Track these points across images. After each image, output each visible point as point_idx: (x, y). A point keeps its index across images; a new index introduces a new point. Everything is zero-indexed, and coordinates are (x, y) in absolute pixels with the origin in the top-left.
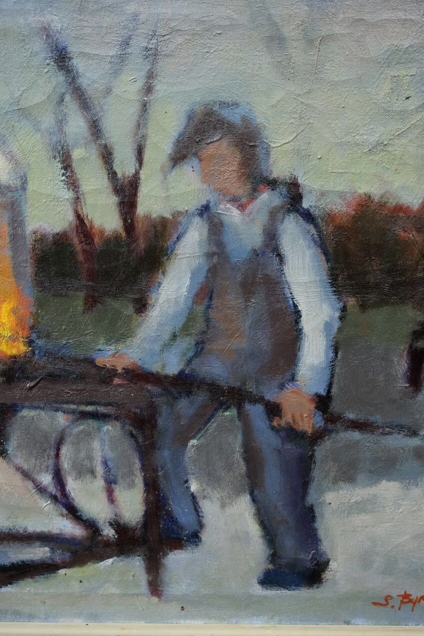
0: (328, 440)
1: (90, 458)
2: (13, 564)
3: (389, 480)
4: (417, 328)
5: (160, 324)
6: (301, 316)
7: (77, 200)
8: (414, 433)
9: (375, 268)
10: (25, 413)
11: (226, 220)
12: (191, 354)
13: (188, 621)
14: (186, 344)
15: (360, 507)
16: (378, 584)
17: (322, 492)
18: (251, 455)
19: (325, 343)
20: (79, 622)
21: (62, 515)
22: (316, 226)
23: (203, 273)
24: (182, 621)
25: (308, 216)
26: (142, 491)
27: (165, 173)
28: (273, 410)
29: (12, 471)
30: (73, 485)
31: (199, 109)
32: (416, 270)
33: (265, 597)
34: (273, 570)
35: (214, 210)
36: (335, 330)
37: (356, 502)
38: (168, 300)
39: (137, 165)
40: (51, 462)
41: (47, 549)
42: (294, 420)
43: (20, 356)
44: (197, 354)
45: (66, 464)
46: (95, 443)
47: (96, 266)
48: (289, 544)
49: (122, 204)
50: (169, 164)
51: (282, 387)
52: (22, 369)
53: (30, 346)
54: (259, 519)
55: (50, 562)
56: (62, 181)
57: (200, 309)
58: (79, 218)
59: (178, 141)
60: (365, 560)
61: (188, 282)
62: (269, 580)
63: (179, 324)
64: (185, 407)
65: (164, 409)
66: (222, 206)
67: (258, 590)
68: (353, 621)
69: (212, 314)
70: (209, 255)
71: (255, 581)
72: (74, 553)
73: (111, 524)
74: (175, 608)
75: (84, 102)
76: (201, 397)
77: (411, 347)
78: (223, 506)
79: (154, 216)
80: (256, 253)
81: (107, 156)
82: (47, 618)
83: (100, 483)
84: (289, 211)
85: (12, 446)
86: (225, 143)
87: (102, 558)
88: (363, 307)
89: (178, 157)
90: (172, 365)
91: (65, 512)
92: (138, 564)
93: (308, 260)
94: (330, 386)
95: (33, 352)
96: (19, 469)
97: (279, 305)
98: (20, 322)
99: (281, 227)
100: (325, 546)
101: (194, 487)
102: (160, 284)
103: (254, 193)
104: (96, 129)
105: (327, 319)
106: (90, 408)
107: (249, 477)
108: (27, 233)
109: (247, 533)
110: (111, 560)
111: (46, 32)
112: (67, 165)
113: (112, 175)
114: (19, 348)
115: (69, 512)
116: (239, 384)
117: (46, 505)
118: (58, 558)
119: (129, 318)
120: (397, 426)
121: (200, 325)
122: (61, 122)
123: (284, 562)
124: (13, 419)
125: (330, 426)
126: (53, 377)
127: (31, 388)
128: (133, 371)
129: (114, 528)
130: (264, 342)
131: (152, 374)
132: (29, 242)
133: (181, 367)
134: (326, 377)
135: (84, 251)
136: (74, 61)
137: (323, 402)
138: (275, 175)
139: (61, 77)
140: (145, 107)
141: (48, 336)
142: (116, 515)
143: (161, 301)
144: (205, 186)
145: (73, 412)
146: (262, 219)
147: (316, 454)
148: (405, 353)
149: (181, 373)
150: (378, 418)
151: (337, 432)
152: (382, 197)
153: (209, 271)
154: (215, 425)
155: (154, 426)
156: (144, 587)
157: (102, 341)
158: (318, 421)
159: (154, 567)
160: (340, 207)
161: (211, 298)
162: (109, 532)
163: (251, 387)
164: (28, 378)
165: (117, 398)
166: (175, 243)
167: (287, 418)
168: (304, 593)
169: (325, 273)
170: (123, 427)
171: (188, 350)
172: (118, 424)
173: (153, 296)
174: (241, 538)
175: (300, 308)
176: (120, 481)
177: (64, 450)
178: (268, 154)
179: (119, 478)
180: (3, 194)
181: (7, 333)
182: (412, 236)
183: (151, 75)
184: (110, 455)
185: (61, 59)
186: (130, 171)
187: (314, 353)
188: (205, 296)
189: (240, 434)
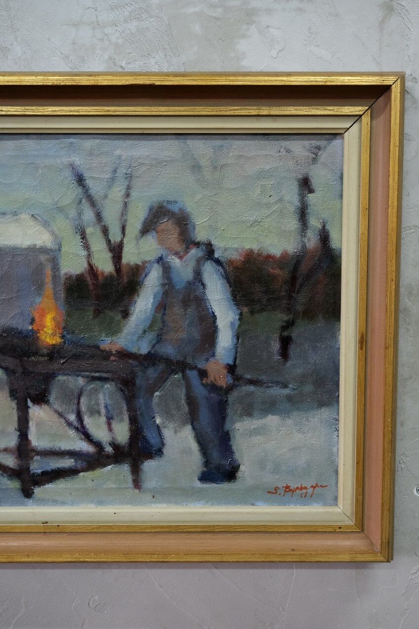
0: (236, 391)
1: (98, 404)
2: (53, 470)
3: (273, 415)
4: (284, 324)
5: (136, 325)
6: (216, 319)
7: (89, 255)
8: (285, 386)
9: (257, 290)
10: (60, 378)
11: (172, 265)
12: (154, 342)
13: (157, 505)
14: (151, 336)
15: (257, 432)
16: (270, 479)
17: (234, 422)
18: (191, 402)
19: (231, 334)
20: (92, 506)
21: (82, 439)
22: (223, 267)
23: (160, 295)
24: (153, 505)
25: (218, 262)
26: (128, 424)
27: (137, 239)
28: (203, 374)
29: (53, 413)
30: (87, 421)
31: (155, 205)
32: (280, 291)
33: (202, 489)
34: (207, 472)
35: (165, 260)
36: (237, 326)
37: (254, 429)
38: (141, 311)
39: (122, 236)
40: (75, 407)
41: (73, 460)
42: (215, 380)
43: (57, 345)
44: (158, 342)
45: (83, 408)
46: (100, 395)
47: (100, 292)
48: (215, 455)
49: (114, 257)
50: (139, 235)
51: (207, 360)
52: (58, 352)
53: (63, 339)
54: (197, 439)
55: (74, 468)
56: (81, 245)
57: (159, 315)
58: (91, 266)
59: (144, 222)
60: (261, 464)
61: (152, 300)
62: (205, 478)
63: (148, 325)
64: (152, 373)
65: (140, 374)
66: (169, 257)
67: (198, 484)
68: (256, 504)
69: (166, 318)
70: (163, 285)
71: (196, 478)
72: (89, 463)
73: (110, 444)
74: (148, 496)
75: (92, 203)
77: (281, 335)
78: (176, 432)
79: (132, 264)
80: (189, 283)
81: (105, 231)
82: (73, 504)
83: (103, 419)
84: (207, 259)
85: (52, 398)
86: (170, 222)
87: (105, 466)
88: (252, 313)
89: (145, 231)
90: (144, 348)
91: (83, 437)
92: (126, 468)
93: (219, 286)
94: (235, 359)
95: (65, 342)
96: (56, 411)
97: (204, 313)
98: (57, 325)
99: (203, 268)
100: (237, 456)
101: (158, 421)
102: (136, 301)
103: (187, 249)
104: (99, 217)
105: (232, 320)
106: (97, 374)
107: (190, 414)
108: (62, 275)
109: (190, 448)
110: (110, 467)
111: (72, 166)
112: (83, 236)
113: (108, 241)
114: (57, 340)
115: (85, 437)
116: (182, 359)
117: (72, 433)
118: (79, 466)
119: (119, 321)
120: (275, 382)
121: (159, 325)
122: (80, 214)
123: (212, 466)
124: (53, 381)
125: (236, 383)
126: (76, 357)
127: (63, 363)
128: (121, 352)
129: (112, 447)
130: (196, 334)
132: (62, 280)
133: (149, 349)
134: (233, 354)
135: (93, 284)
136: (87, 181)
137: (231, 369)
138: (198, 240)
139: (80, 190)
140: (126, 204)
141: (73, 333)
142: (113, 439)
143: (137, 310)
144: (160, 247)
145: (88, 377)
146: (192, 264)
147: (229, 399)
148: (278, 339)
149: (149, 353)
150: (263, 378)
151: (241, 386)
152: (259, 250)
153: (163, 294)
154: (169, 383)
155: (134, 384)
156: (130, 484)
157: (104, 335)
158: (230, 380)
159: (136, 470)
160: (235, 256)
161: (165, 310)
162: (109, 449)
163: (189, 360)
164: (62, 357)
165: (112, 368)
166: (144, 278)
167: (211, 378)
168: (225, 486)
169: (229, 294)
170: (116, 385)
171: (153, 339)
172: (113, 383)
173: (132, 308)
174: (187, 451)
175: (216, 314)
176: (115, 418)
177: (82, 400)
178: (194, 228)
179: (114, 416)
180: (48, 254)
181: (50, 332)
182: (277, 272)
183: (129, 188)
184: (109, 402)
185: (80, 180)
186: (118, 239)
187: (225, 340)
188: (162, 307)
189: (184, 390)
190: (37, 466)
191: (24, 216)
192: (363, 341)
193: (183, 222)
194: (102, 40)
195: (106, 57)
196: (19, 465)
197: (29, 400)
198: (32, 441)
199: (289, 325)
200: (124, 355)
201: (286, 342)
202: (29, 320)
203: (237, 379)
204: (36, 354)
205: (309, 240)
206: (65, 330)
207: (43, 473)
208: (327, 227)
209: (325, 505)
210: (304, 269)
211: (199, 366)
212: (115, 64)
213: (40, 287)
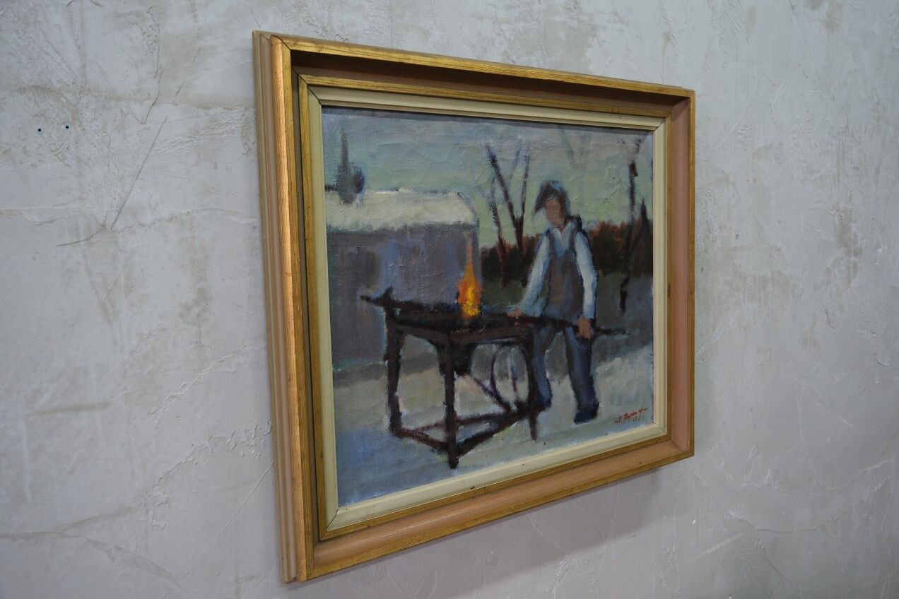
1: (506, 368)
2: (473, 437)
3: (617, 357)
4: (622, 282)
5: (532, 292)
6: (583, 281)
7: (499, 231)
8: (624, 333)
9: (607, 255)
10: (480, 347)
11: (555, 236)
12: (544, 305)
13: (547, 451)
14: (541, 300)
15: (608, 373)
16: (616, 411)
18: (569, 355)
19: (592, 293)
20: (502, 463)
21: (494, 403)
22: (587, 237)
23: (548, 264)
25: (584, 233)
26: (528, 382)
27: (533, 215)
28: (576, 329)
29: (473, 382)
30: (498, 385)
31: (545, 185)
32: (621, 255)
34: (579, 413)
35: (551, 232)
36: (595, 286)
37: (607, 371)
38: (535, 279)
39: (522, 212)
40: (489, 373)
41: (488, 424)
42: (584, 333)
43: (476, 316)
44: (547, 305)
45: (496, 373)
46: (508, 359)
47: (507, 264)
48: (584, 397)
49: (517, 231)
50: (534, 211)
51: (578, 317)
52: (477, 323)
53: (480, 310)
54: (573, 388)
55: (490, 431)
56: (493, 221)
57: (547, 282)
58: (500, 239)
59: (538, 200)
60: (611, 399)
61: (542, 269)
62: (579, 418)
63: (539, 290)
64: (543, 333)
65: (536, 335)
66: (554, 230)
67: (574, 425)
68: (609, 433)
69: (551, 284)
70: (550, 254)
72: (500, 424)
73: (515, 403)
74: (541, 444)
75: (502, 183)
76: (549, 327)
77: (620, 291)
78: (559, 383)
79: (529, 236)
80: (566, 251)
81: (511, 207)
82: (489, 464)
83: (510, 381)
84: (578, 231)
85: (473, 367)
86: (554, 200)
87: (512, 424)
88: (605, 274)
89: (538, 208)
90: (537, 312)
91: (495, 400)
92: (527, 423)
93: (585, 254)
94: (595, 314)
95: (481, 313)
96: (476, 380)
97: (575, 277)
98: (476, 298)
99: (575, 239)
100: (597, 395)
101: (548, 375)
102: (532, 271)
103: (565, 223)
104: (506, 195)
105: (592, 281)
106: (506, 340)
107: (568, 366)
108: (479, 249)
110: (515, 424)
111: (488, 148)
112: (495, 214)
113: (513, 217)
114: (476, 312)
115: (497, 400)
116: (563, 318)
117: (487, 398)
118: (493, 428)
120: (619, 330)
121: (547, 290)
122: (493, 192)
123: (583, 408)
124: (474, 351)
126: (491, 326)
127: (481, 333)
128: (522, 317)
129: (516, 405)
131: (530, 318)
132: (480, 253)
134: (593, 310)
135: (502, 257)
136: (498, 162)
137: (593, 322)
138: (572, 215)
139: (493, 170)
140: (525, 183)
141: (487, 303)
142: (517, 398)
143: (532, 278)
144: (548, 221)
145: (499, 343)
146: (568, 235)
148: (619, 294)
149: (541, 315)
150: (612, 327)
151: (599, 337)
152: (608, 222)
153: (550, 262)
156: (529, 437)
157: (510, 303)
158: (592, 332)
161: (551, 276)
162: (514, 408)
163: (567, 319)
164: (480, 328)
165: (517, 333)
166: (537, 250)
167: (581, 332)
168: (590, 423)
169: (591, 259)
170: (519, 348)
171: (543, 303)
172: (518, 346)
173: (529, 277)
174: (567, 399)
175: (583, 277)
176: (518, 378)
177: (495, 366)
178: (570, 204)
179: (518, 376)
180: (470, 230)
181: (471, 304)
182: (619, 239)
183: (527, 169)
184: (514, 364)
185: (494, 161)
186: (520, 215)
187: (589, 298)
188: (549, 275)
189: (565, 344)
190: (461, 437)
191: (452, 194)
192: (670, 291)
193: (562, 198)
194: (499, 34)
195: (502, 50)
196: (448, 438)
197: (455, 374)
198: (457, 413)
199: (626, 282)
200: (525, 319)
201: (624, 296)
202: (455, 295)
203: (597, 330)
204: (460, 327)
205: (636, 213)
206: (482, 300)
207: (466, 441)
208: (645, 203)
209: (647, 424)
210: (633, 237)
211: (574, 322)
212: (508, 57)
213: (462, 261)
